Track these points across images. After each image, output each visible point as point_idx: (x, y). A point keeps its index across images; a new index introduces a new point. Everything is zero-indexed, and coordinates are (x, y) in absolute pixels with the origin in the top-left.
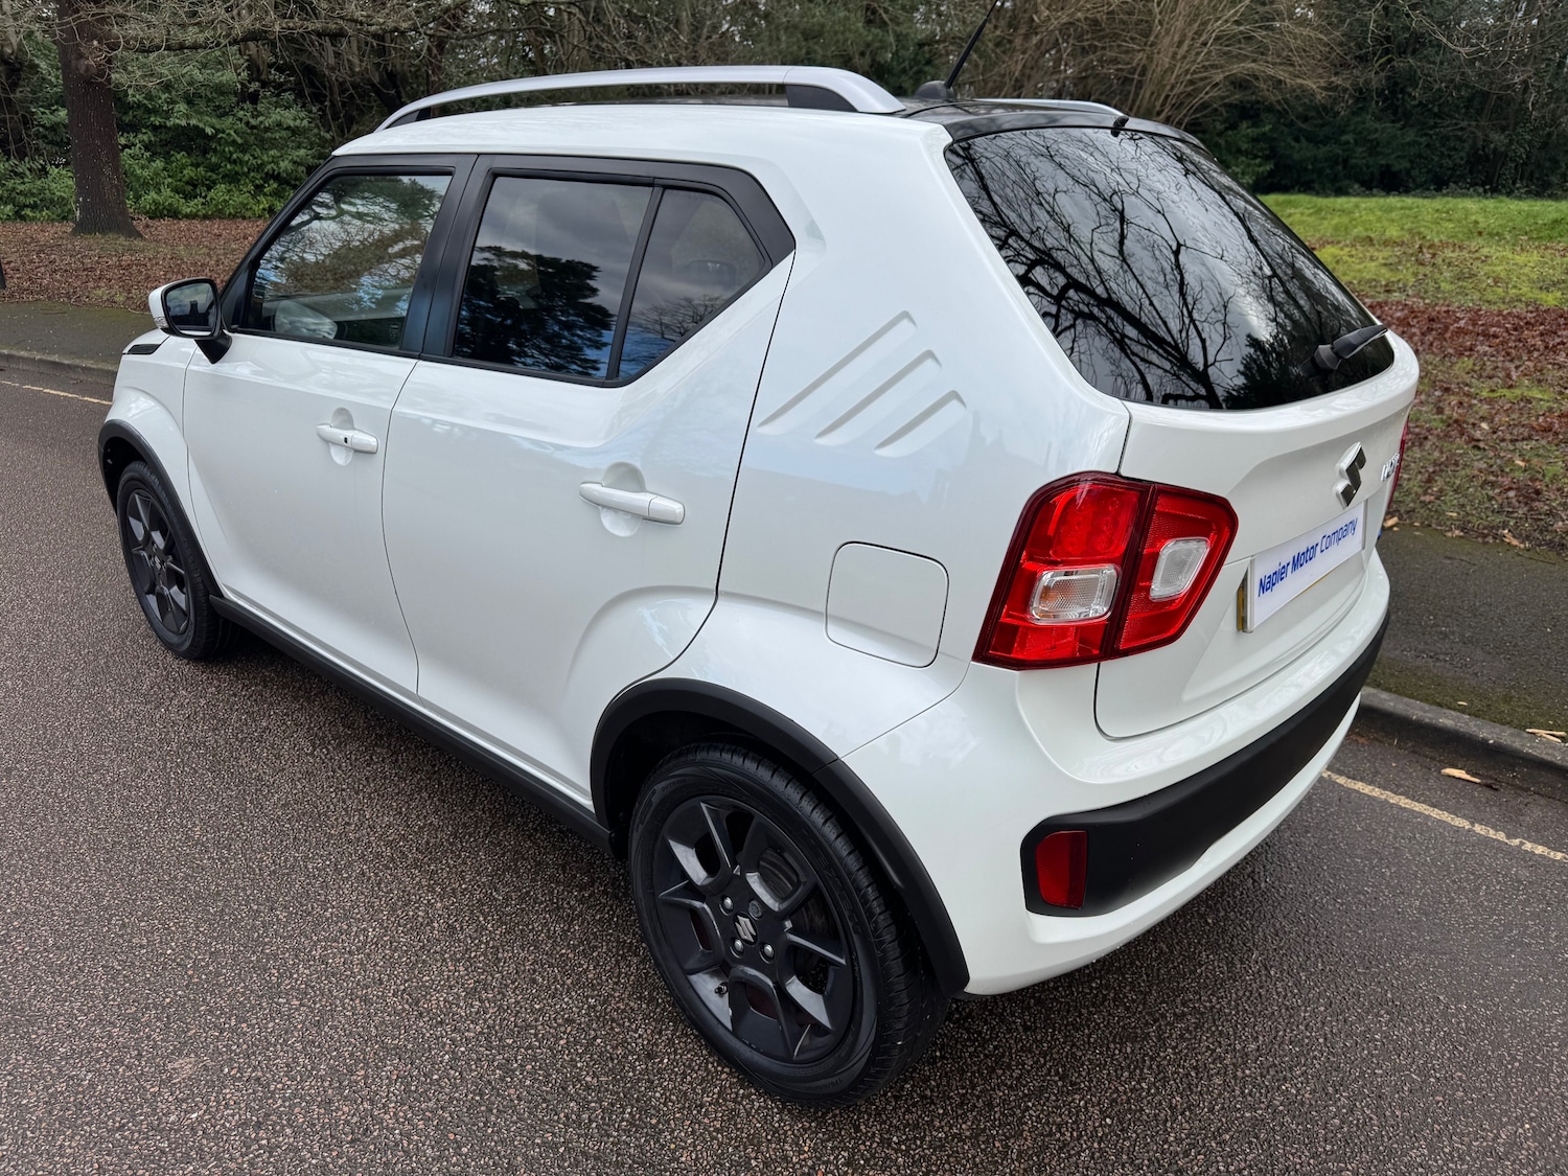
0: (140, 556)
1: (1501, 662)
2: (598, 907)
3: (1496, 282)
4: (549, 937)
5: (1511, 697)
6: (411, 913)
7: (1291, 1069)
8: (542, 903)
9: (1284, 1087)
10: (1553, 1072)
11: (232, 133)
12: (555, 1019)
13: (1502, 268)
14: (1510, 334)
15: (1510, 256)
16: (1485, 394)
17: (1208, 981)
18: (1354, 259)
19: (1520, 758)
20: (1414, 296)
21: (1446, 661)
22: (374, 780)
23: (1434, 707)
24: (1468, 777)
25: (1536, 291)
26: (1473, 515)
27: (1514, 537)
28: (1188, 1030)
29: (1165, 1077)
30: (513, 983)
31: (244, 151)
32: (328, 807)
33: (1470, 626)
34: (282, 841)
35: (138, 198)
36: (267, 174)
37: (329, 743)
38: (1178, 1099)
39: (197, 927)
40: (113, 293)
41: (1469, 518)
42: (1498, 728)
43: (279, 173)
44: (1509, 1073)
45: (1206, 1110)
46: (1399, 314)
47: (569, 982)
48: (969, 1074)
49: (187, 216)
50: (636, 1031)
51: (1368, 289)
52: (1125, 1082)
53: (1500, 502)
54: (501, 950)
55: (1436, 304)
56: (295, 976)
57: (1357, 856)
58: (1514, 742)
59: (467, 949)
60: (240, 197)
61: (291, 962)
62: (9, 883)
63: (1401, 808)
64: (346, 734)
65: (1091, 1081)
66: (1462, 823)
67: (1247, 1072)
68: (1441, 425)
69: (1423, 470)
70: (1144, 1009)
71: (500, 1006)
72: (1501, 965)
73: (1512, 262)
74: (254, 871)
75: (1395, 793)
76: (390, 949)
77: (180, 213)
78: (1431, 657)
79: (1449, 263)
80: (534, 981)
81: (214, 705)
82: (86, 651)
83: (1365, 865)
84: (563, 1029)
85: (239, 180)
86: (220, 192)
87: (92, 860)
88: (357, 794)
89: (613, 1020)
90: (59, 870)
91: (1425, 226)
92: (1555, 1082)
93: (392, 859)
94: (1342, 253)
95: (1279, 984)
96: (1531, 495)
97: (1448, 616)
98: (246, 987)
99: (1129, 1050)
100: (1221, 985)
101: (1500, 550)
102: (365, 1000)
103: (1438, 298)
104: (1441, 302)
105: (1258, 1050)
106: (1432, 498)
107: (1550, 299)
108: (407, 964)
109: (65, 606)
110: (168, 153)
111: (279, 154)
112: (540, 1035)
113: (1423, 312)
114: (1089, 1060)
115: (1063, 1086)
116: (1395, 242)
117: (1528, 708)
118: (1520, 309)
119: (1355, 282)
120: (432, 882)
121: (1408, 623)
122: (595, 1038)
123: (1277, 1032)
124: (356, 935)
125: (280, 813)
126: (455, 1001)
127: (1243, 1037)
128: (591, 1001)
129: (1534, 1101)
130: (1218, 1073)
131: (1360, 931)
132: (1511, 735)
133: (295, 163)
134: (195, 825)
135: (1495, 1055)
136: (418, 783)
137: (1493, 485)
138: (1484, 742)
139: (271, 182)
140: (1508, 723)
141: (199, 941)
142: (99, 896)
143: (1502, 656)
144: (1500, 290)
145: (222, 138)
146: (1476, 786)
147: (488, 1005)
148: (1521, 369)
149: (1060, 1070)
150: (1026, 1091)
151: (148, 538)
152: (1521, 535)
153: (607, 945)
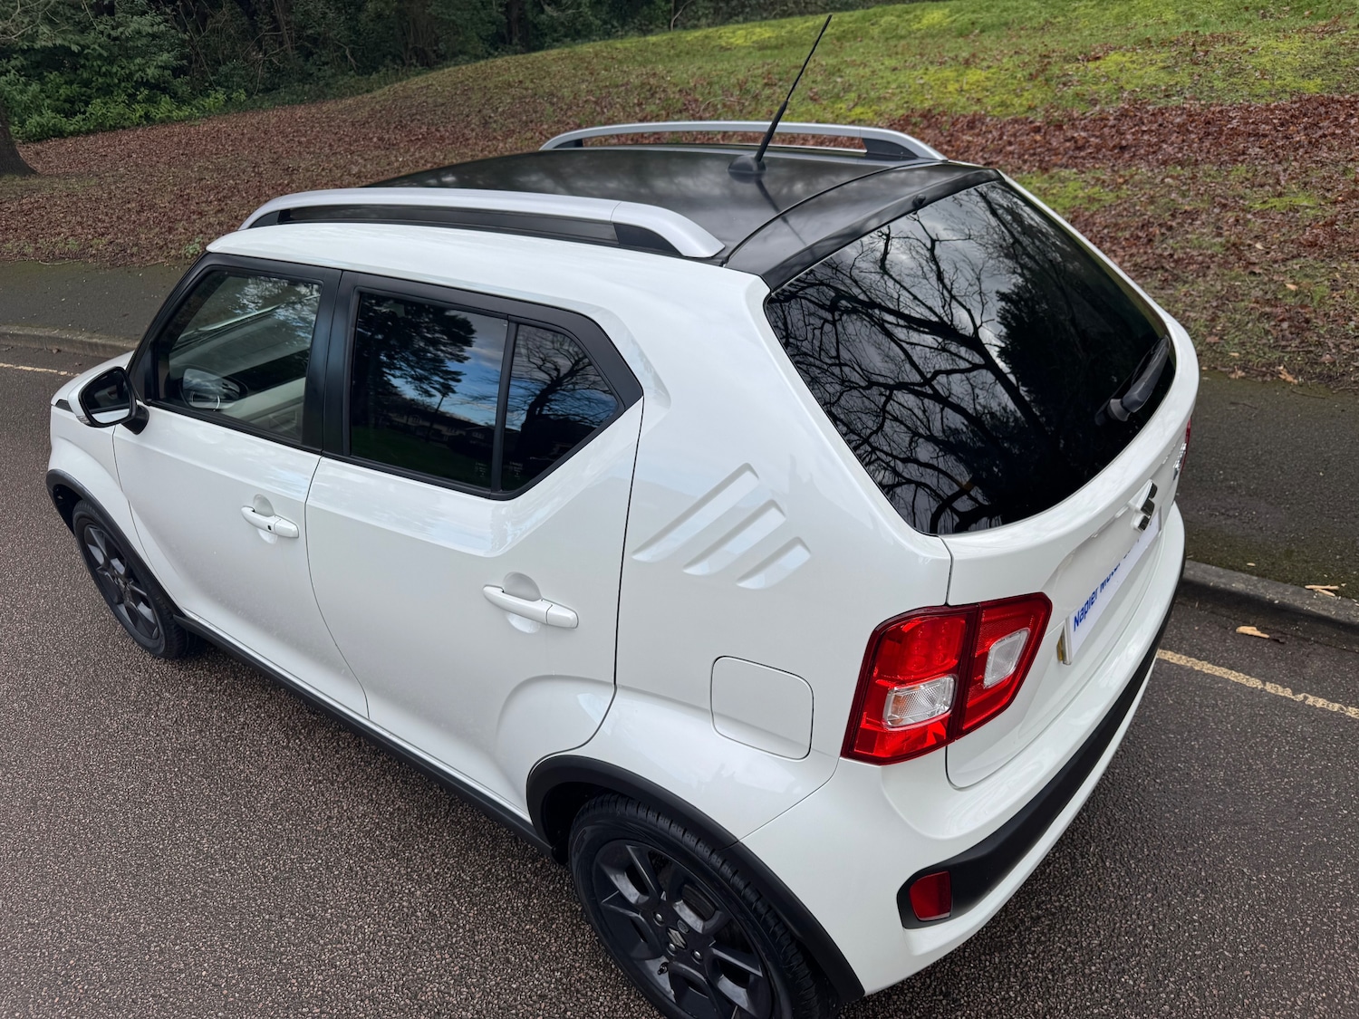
0: (103, 575)
1: (1282, 513)
2: (550, 878)
3: (1263, 74)
4: (514, 914)
5: (1292, 551)
6: (397, 905)
7: (1128, 960)
8: (503, 880)
9: (1123, 980)
10: (1337, 933)
11: (97, 48)
12: (530, 997)
13: (1267, 58)
14: (1278, 131)
15: (1274, 45)
16: (1258, 206)
17: (1056, 880)
18: (1135, 66)
19: (1301, 614)
20: (1191, 99)
21: (1236, 517)
22: (344, 768)
23: (1228, 571)
24: (1258, 633)
25: (1300, 80)
26: (1252, 354)
27: (1288, 372)
28: (1043, 933)
29: (1028, 983)
30: (491, 964)
31: (111, 63)
32: (310, 802)
33: (1254, 477)
34: (278, 844)
35: (23, 123)
36: (136, 82)
37: (300, 733)
38: (1040, 1003)
39: (223, 945)
40: (22, 245)
41: (1250, 356)
42: (1281, 587)
43: (147, 80)
44: (1302, 939)
45: (1062, 1011)
46: (1178, 120)
47: (536, 957)
48: (871, 1004)
49: (72, 134)
50: (597, 1000)
51: (1150, 97)
52: (996, 993)
53: (1275, 335)
54: (476, 933)
55: (1211, 105)
56: (312, 983)
57: (1171, 731)
58: (1295, 601)
59: (449, 936)
60: (116, 110)
61: (306, 970)
62: (58, 921)
63: (1205, 674)
64: (313, 721)
65: (968, 996)
66: (1255, 683)
67: (1093, 968)
68: (1221, 250)
69: (1208, 305)
70: (1006, 916)
71: (484, 990)
72: (1291, 829)
73: (1277, 51)
74: (260, 879)
75: (1198, 659)
76: (385, 944)
77: (64, 131)
78: (1223, 514)
79: (1220, 60)
80: (508, 960)
81: (195, 705)
82: (75, 660)
83: (1177, 740)
84: (538, 1006)
85: (112, 92)
86: (96, 107)
87: (123, 887)
88: (333, 785)
89: (578, 991)
90: (97, 902)
91: (1196, 7)
92: (1338, 943)
93: (373, 851)
94: (1124, 59)
95: (1114, 875)
96: (1302, 326)
97: (1235, 469)
98: (273, 1001)
99: (997, 960)
100: (1067, 882)
101: (1277, 388)
102: (372, 999)
103: (1212, 98)
104: (1215, 102)
105: (1100, 945)
106: (1217, 338)
107: (1312, 87)
108: (401, 958)
109: (47, 612)
110: (42, 73)
111: (144, 62)
112: (521, 1015)
113: (1200, 114)
114: (966, 974)
115: (948, 1004)
116: (1171, 42)
117: (1306, 562)
118: (1285, 100)
119: (1138, 90)
120: (409, 870)
121: (1202, 480)
122: (565, 1011)
123: (1115, 924)
124: (356, 935)
125: (271, 814)
126: (446, 990)
127: (1088, 934)
128: (558, 974)
129: (1323, 964)
130: (1069, 974)
131: (1177, 811)
132: (1293, 593)
133: (161, 67)
134: (202, 838)
135: (1291, 923)
136: (382, 766)
137: (1268, 316)
138: (1271, 602)
139: (142, 89)
140: (1290, 580)
141: (226, 959)
142: (135, 923)
143: (1283, 506)
144: (1267, 82)
145: (88, 53)
146: (1265, 641)
147: (473, 990)
148: (1288, 172)
149: (943, 988)
150: (918, 1014)
151: (108, 564)
152: (1294, 370)
153: (563, 916)
